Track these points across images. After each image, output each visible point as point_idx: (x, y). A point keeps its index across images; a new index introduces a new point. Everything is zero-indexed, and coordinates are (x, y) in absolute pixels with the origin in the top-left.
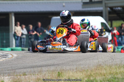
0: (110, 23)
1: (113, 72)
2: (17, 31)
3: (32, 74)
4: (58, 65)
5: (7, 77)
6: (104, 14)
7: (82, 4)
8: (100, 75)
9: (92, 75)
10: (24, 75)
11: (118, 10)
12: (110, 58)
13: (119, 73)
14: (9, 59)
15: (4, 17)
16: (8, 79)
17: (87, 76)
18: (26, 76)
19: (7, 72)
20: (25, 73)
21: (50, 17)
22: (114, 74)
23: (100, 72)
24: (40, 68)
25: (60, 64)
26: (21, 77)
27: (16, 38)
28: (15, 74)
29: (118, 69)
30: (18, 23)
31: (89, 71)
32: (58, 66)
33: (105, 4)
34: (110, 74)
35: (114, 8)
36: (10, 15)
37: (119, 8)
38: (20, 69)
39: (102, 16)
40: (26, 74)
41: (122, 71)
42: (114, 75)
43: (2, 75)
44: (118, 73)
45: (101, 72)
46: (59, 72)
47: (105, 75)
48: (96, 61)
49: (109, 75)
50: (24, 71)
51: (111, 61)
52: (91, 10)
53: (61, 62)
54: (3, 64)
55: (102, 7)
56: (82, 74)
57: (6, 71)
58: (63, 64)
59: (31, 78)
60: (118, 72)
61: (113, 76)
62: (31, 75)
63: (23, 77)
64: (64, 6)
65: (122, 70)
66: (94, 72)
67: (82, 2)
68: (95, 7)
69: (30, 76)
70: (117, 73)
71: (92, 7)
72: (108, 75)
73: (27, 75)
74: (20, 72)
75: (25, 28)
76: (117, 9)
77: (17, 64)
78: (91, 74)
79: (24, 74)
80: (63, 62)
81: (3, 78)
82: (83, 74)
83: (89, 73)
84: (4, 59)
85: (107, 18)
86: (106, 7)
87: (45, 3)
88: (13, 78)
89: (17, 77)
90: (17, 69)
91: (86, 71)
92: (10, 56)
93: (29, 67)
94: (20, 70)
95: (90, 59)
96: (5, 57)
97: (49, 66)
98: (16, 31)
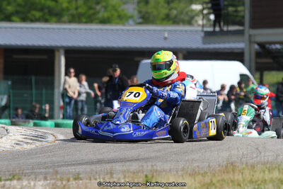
0: (258, 75)
1: (257, 179)
2: (70, 87)
3: (92, 178)
4: (146, 159)
5: (41, 183)
6: (247, 57)
7: (202, 34)
8: (231, 184)
9: (214, 184)
10: (75, 179)
11: (277, 49)
12: (253, 149)
13: (270, 182)
14: (49, 144)
15: (45, 57)
16: (42, 186)
17: (204, 185)
18: (81, 181)
19: (43, 170)
20: (79, 174)
21: (137, 59)
22: (259, 182)
23: (230, 178)
24: (110, 165)
25: (151, 158)
26: (70, 183)
27: (67, 100)
28: (58, 177)
29: (267, 172)
30: (72, 70)
31: (209, 174)
32: (146, 162)
33: (250, 36)
34: (251, 182)
35: (267, 46)
36: (57, 54)
37: (278, 46)
38: (68, 165)
39: (242, 61)
40: (81, 176)
41: (275, 177)
42: (258, 185)
43: (33, 176)
44: (268, 182)
45: (232, 177)
46: (146, 176)
47: (240, 185)
48: (225, 154)
49: (249, 185)
50: (77, 170)
51: (255, 156)
52: (220, 49)
53: (153, 155)
54: (36, 154)
55: (243, 42)
56: (193, 181)
57: (40, 168)
58: (156, 158)
59: (89, 185)
60: (266, 178)
61: (256, 187)
62: (90, 180)
63: (74, 182)
64: (165, 38)
65: (276, 174)
66: (219, 178)
67: (202, 31)
68: (229, 42)
69: (87, 181)
70: (265, 180)
71: (224, 43)
72: (246, 185)
73: (81, 179)
74: (69, 172)
75: (86, 81)
76: (273, 47)
77: (64, 156)
78: (212, 182)
79: (77, 178)
80: (158, 154)
81: (32, 183)
82: (195, 181)
83: (207, 180)
84: (38, 144)
85: (253, 65)
86: (250, 42)
87: (128, 30)
88: (53, 185)
89: (62, 183)
90: (62, 165)
91: (202, 175)
92: (51, 138)
93: (87, 163)
94: (69, 168)
95: (213, 149)
96: (41, 141)
97: (128, 161)
98: (67, 86)
